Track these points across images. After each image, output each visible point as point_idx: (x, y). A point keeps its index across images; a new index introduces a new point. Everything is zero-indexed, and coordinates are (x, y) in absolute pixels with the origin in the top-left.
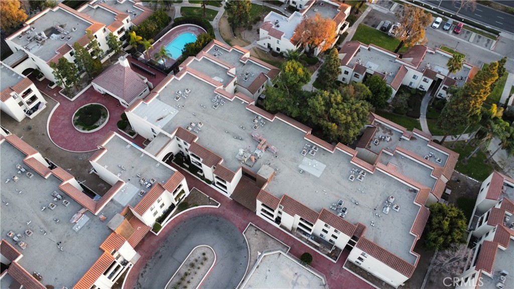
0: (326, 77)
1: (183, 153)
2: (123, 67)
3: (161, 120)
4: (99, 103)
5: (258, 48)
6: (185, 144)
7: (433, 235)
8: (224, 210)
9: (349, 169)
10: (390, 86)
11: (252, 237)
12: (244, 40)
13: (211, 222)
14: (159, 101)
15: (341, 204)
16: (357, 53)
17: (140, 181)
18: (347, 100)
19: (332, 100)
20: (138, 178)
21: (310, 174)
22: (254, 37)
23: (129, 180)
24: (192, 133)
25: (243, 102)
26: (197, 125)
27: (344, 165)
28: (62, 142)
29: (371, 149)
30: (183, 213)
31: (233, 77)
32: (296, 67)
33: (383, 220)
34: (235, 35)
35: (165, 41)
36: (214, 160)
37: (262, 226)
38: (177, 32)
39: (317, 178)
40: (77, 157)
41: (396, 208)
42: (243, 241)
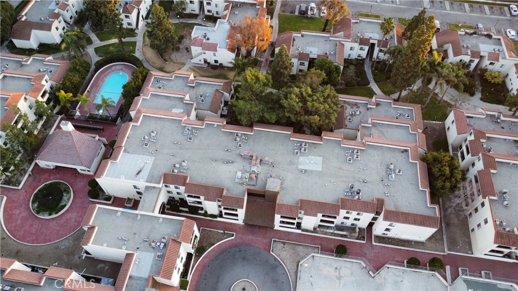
0: (282, 74)
1: (173, 198)
2: (67, 132)
3: (140, 173)
4: (53, 180)
5: (195, 67)
6: (176, 188)
7: (439, 184)
8: (242, 238)
9: (343, 152)
10: (337, 64)
11: (281, 253)
12: (176, 63)
13: (234, 255)
14: (127, 154)
15: (352, 188)
16: (293, 43)
17: (150, 245)
18: (316, 90)
19: (304, 94)
20: (146, 243)
21: (312, 171)
22: (186, 57)
23: (138, 248)
24: (179, 174)
25: (216, 125)
26: (180, 164)
27: (337, 150)
28: (31, 238)
29: (348, 127)
30: (203, 258)
31: (192, 104)
32: (256, 74)
33: (394, 187)
34: (165, 60)
35: (94, 89)
36: (216, 193)
37: (285, 237)
38: (103, 76)
39: (320, 172)
40: (57, 248)
41: (399, 172)
42: (274, 260)
